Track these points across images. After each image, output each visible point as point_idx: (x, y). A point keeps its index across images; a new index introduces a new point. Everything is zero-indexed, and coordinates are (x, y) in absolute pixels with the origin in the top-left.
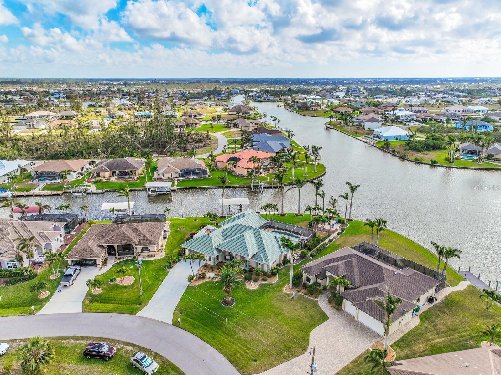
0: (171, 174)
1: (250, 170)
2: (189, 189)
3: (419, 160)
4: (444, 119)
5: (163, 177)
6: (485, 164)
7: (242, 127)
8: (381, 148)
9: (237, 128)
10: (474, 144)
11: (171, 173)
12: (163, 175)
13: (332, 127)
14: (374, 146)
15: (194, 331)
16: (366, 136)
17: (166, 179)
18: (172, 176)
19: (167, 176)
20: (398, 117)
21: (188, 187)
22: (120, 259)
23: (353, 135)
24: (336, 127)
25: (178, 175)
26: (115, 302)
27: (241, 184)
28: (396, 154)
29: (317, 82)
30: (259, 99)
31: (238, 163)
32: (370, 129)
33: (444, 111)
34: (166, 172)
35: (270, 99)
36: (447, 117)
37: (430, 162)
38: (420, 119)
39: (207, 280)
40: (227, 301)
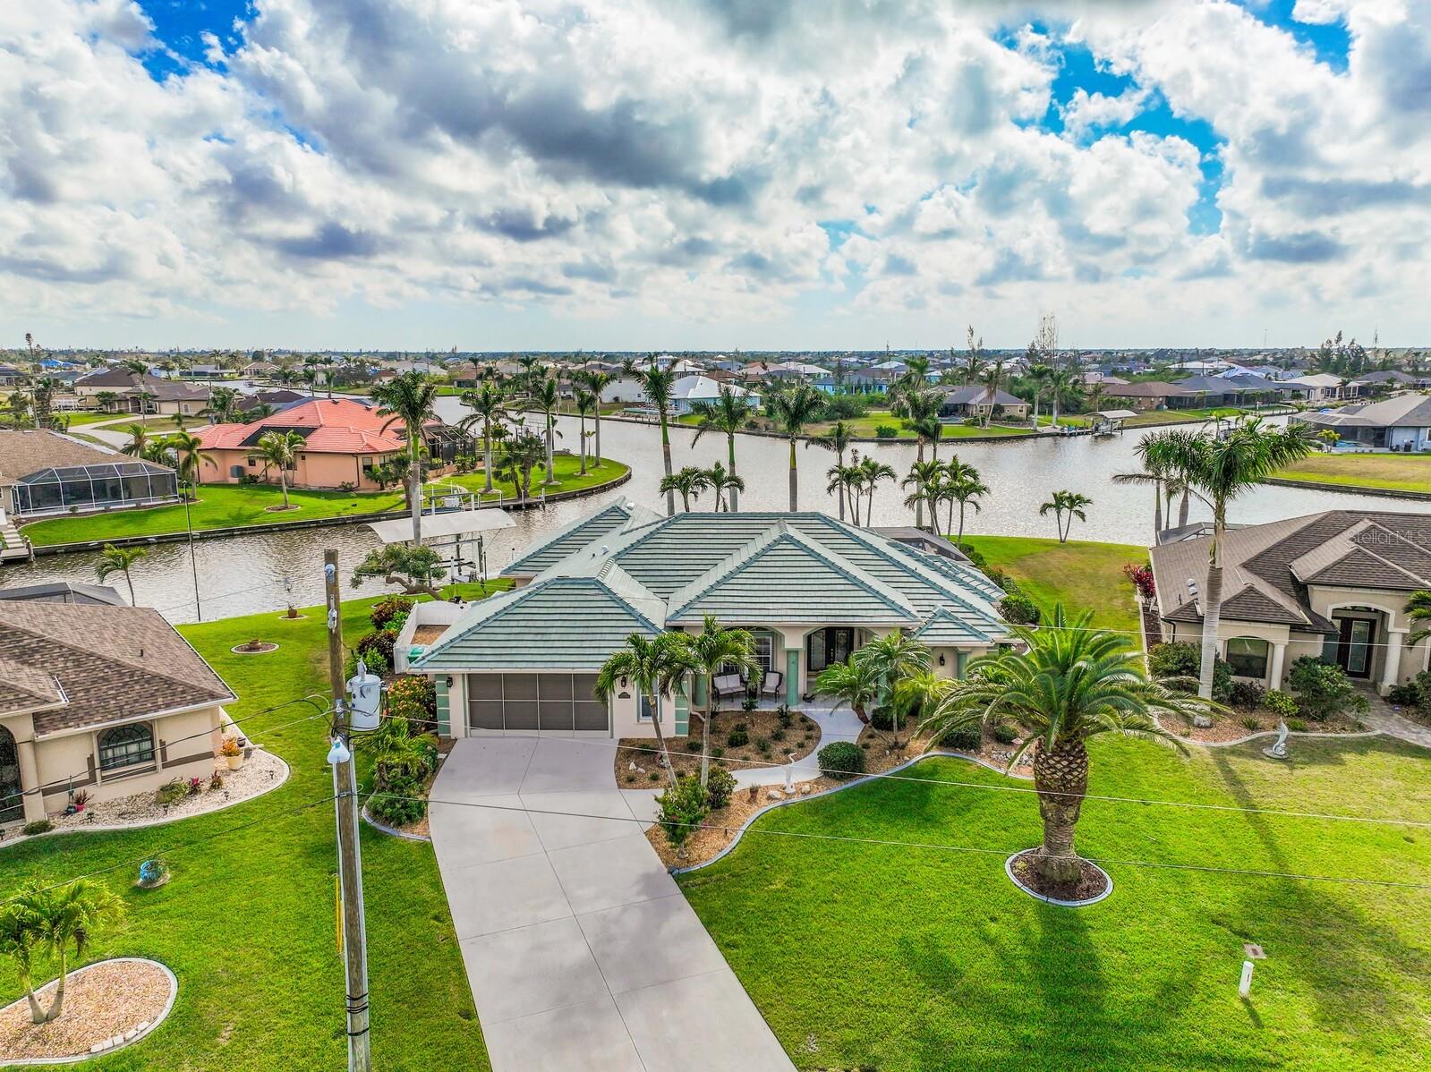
6: (997, 430)
9: (151, 412)
14: (674, 426)
16: (628, 409)
27: (361, 511)
32: (616, 399)
37: (874, 436)
39: (755, 812)
40: (1062, 867)
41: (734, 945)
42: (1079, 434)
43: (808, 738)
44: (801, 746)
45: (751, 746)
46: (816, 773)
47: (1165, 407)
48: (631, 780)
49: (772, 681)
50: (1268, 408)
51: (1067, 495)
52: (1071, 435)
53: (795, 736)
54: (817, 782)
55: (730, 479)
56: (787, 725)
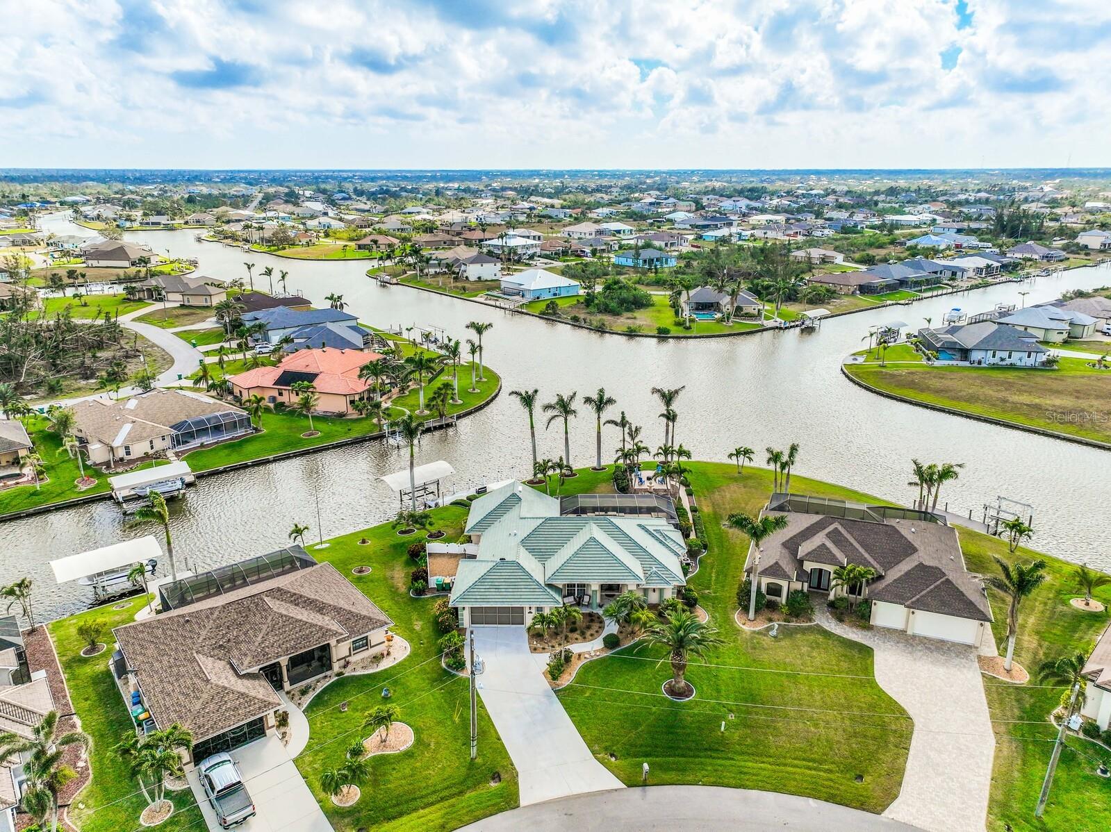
0: (151, 442)
1: (357, 398)
2: (225, 471)
3: (635, 331)
4: (588, 250)
5: (128, 453)
6: (737, 326)
7: (186, 298)
8: (543, 316)
9: (161, 300)
10: (717, 291)
11: (150, 439)
12: (127, 448)
13: (394, 281)
14: (522, 313)
15: (690, 778)
16: (489, 293)
17: (141, 459)
18: (152, 448)
19: (139, 450)
20: (513, 250)
21: (221, 468)
22: (304, 692)
23: (457, 293)
24: (402, 280)
25: (168, 442)
26: (425, 800)
27: (354, 435)
28: (583, 324)
29: (253, 179)
30: (128, 224)
31: (314, 384)
32: (479, 278)
33: (563, 235)
34: (135, 437)
35: (159, 224)
36: (591, 245)
37: (655, 333)
38: (548, 253)
39: (580, 664)
40: (679, 688)
41: (574, 716)
42: (791, 327)
43: (600, 627)
44: (597, 632)
45: (579, 632)
46: (602, 646)
47: (858, 292)
48: (535, 649)
49: (586, 599)
50: (930, 289)
51: (742, 449)
52: (786, 328)
53: (595, 626)
54: (602, 650)
55: (566, 466)
56: (592, 621)
